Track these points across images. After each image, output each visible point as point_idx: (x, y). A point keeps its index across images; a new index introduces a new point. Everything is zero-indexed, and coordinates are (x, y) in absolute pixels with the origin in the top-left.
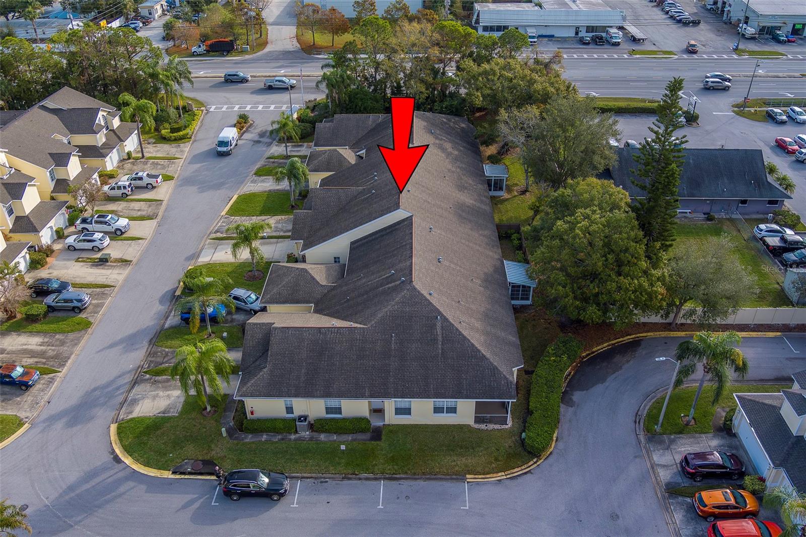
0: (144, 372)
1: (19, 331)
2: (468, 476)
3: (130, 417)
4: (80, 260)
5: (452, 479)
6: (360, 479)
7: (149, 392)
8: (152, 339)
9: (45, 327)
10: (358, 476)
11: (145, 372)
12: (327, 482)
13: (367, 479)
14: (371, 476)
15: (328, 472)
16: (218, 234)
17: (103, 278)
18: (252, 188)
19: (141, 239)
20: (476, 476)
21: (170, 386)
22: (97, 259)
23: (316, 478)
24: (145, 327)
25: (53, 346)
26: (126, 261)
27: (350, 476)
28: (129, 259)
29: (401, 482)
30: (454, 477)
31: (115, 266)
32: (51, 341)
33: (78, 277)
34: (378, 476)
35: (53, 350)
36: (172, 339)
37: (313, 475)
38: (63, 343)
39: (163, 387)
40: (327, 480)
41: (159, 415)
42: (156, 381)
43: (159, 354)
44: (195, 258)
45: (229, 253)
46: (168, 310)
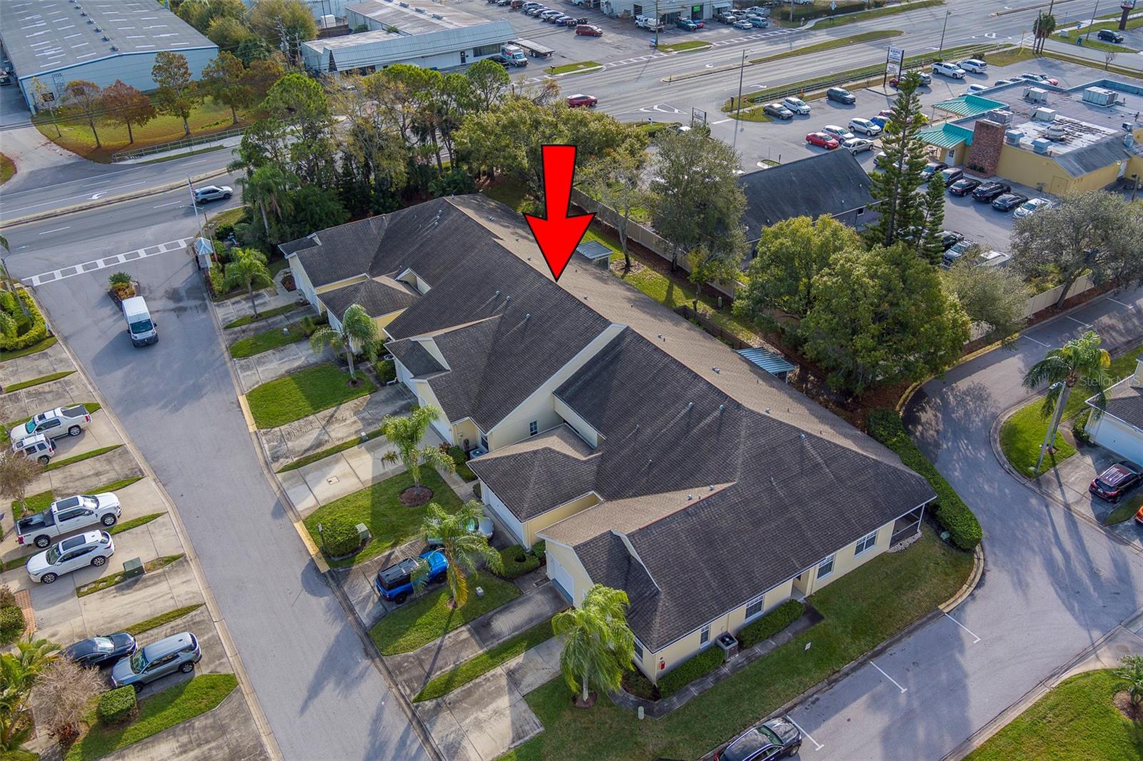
0: (415, 701)
1: (112, 750)
2: (941, 607)
4: (82, 590)
5: (930, 619)
6: (847, 674)
8: (365, 650)
9: (155, 721)
10: (841, 673)
11: (419, 700)
12: (817, 699)
13: (854, 669)
14: (853, 664)
15: (806, 687)
16: (281, 460)
17: (165, 601)
18: (255, 378)
19: (158, 515)
20: (948, 603)
21: (482, 698)
22: (116, 576)
23: (801, 702)
24: (333, 638)
25: (207, 742)
26: (174, 558)
27: (833, 677)
28: (175, 554)
29: (889, 651)
30: (930, 615)
31: (164, 574)
32: (193, 737)
33: (116, 617)
34: (861, 659)
35: (219, 748)
36: (400, 635)
37: (795, 700)
38: (222, 730)
39: (473, 705)
40: (815, 696)
41: (516, 744)
42: (450, 703)
43: (406, 664)
44: (288, 508)
45: (334, 480)
46: (340, 599)
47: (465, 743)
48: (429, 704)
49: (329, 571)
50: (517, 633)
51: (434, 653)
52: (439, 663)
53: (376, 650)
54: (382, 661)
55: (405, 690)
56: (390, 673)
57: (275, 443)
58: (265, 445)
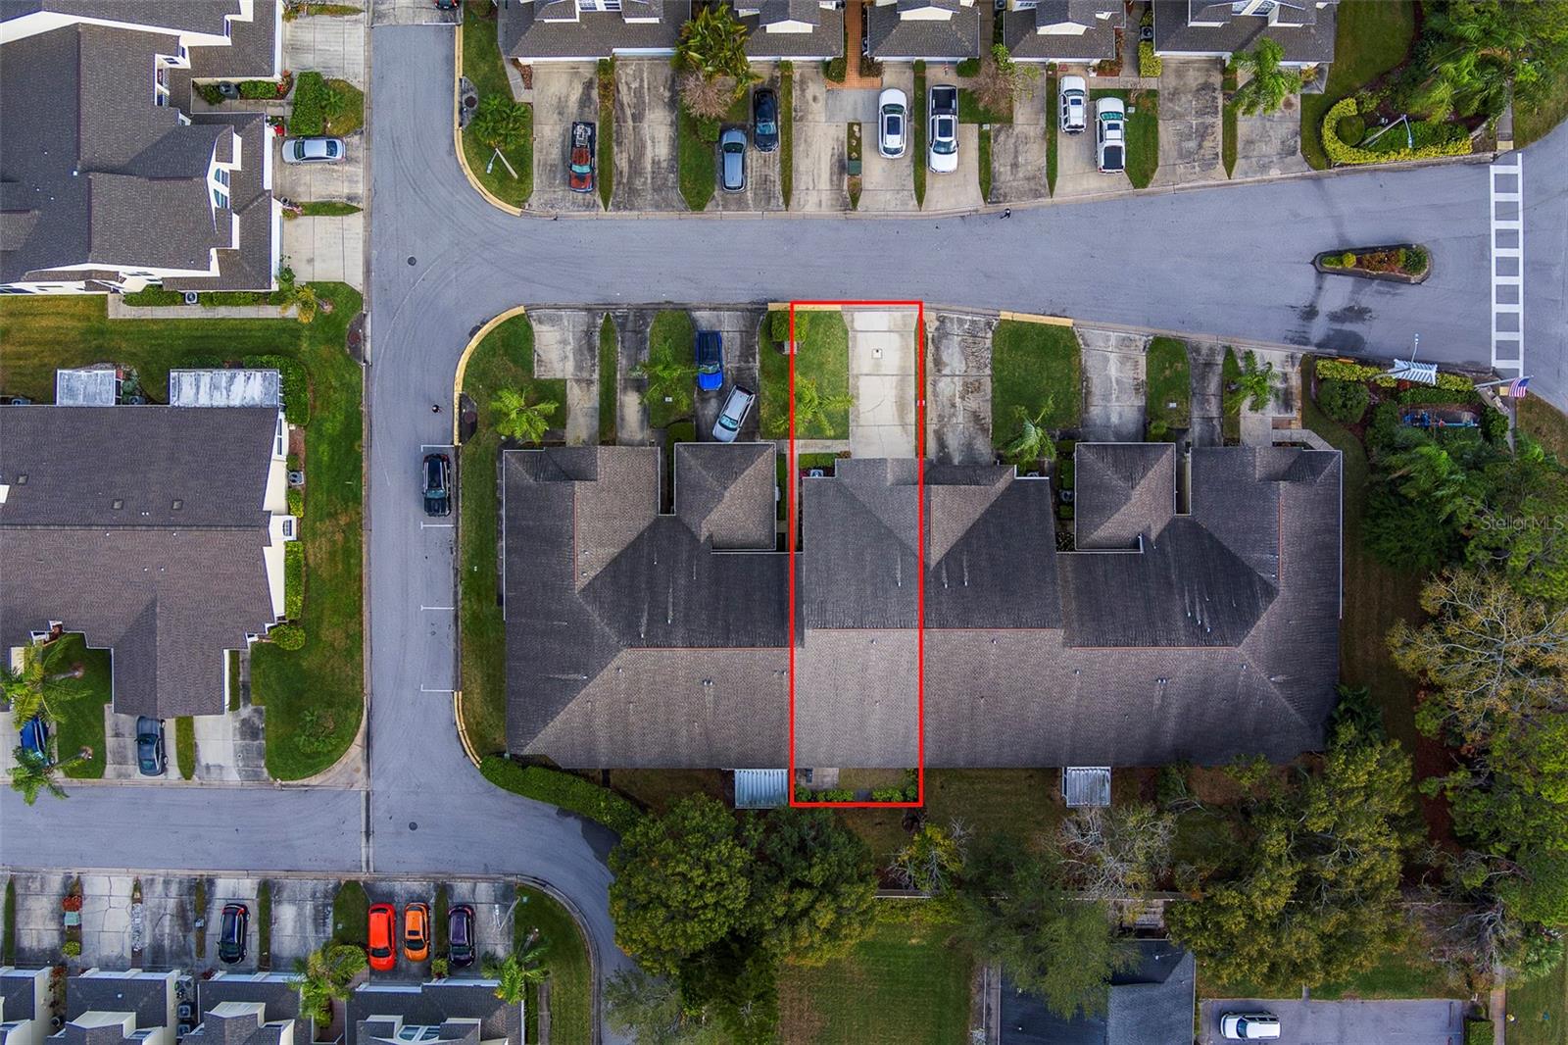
0: (607, 314)
2: (460, 693)
3: (535, 325)
4: (856, 127)
5: (456, 677)
6: (455, 585)
7: (573, 332)
8: (672, 303)
10: (459, 582)
12: (452, 554)
13: (456, 593)
14: (460, 596)
19: (919, 202)
20: (460, 701)
21: (582, 355)
23: (456, 542)
25: (653, 178)
26: (854, 201)
28: (860, 204)
29: (453, 627)
30: (459, 679)
31: (840, 190)
32: (663, 171)
34: (459, 604)
35: (645, 184)
37: (460, 538)
38: (658, 190)
39: (580, 346)
40: (455, 554)
42: (591, 333)
46: (731, 306)
47: (555, 328)
48: (599, 321)
49: (767, 309)
50: (619, 403)
53: (667, 309)
54: (655, 309)
55: (621, 312)
56: (642, 309)
57: (966, 327)
58: (969, 318)
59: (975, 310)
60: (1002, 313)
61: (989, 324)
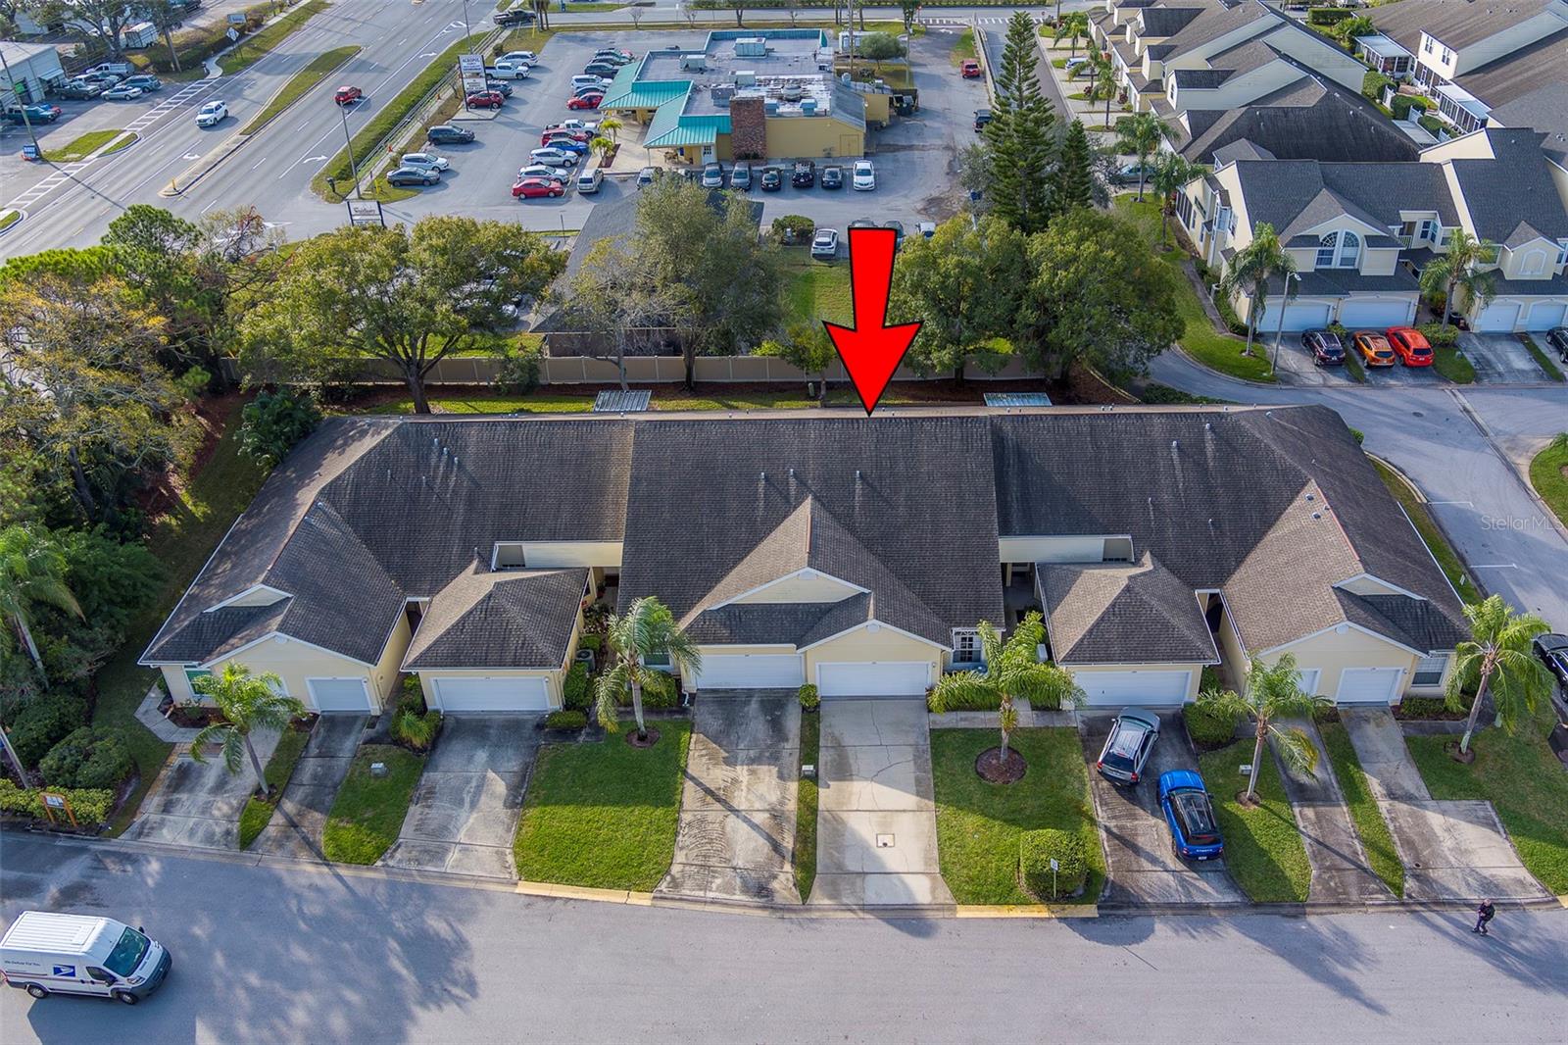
0: (1400, 895)
3: (1530, 879)
7: (1452, 867)
11: (1399, 891)
16: (776, 886)
21: (1422, 834)
36: (1279, 871)
39: (1429, 845)
41: (1502, 831)
42: (1417, 865)
43: (1332, 884)
44: (916, 914)
45: (882, 839)
46: (1170, 912)
47: (1486, 873)
48: (1410, 884)
49: (1099, 908)
50: (1329, 767)
51: (1325, 850)
52: (1346, 851)
53: (1291, 906)
54: (1313, 906)
55: (1377, 899)
56: (1339, 905)
57: (718, 881)
58: (711, 895)
59: (699, 907)
60: (648, 903)
61: (675, 884)
